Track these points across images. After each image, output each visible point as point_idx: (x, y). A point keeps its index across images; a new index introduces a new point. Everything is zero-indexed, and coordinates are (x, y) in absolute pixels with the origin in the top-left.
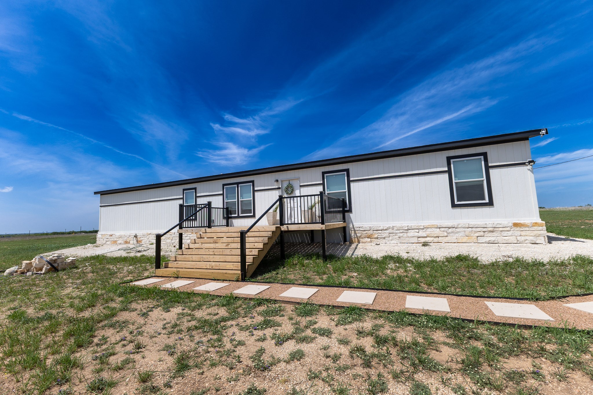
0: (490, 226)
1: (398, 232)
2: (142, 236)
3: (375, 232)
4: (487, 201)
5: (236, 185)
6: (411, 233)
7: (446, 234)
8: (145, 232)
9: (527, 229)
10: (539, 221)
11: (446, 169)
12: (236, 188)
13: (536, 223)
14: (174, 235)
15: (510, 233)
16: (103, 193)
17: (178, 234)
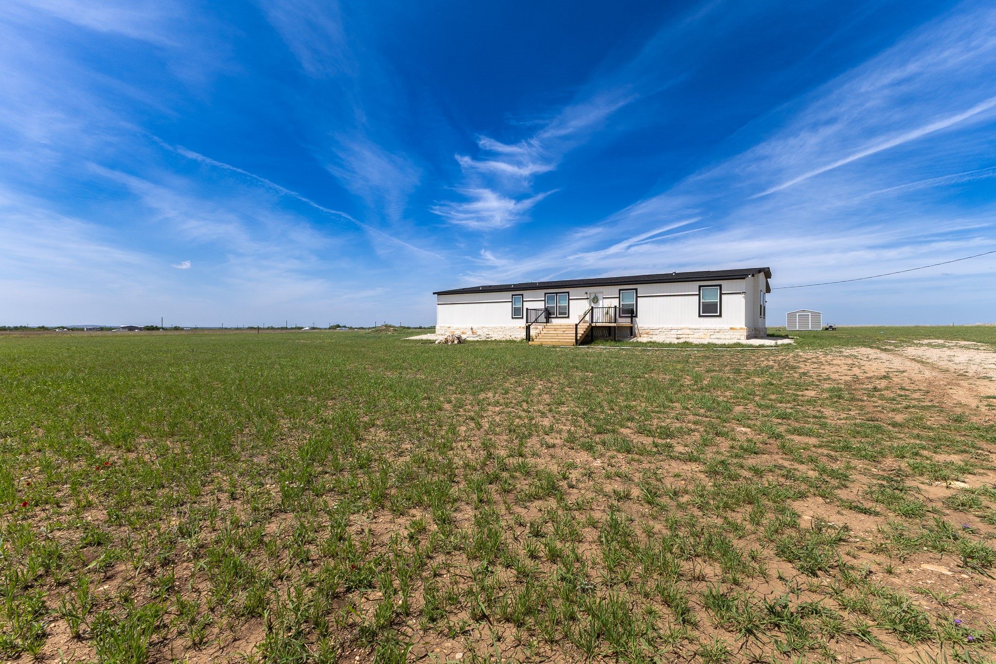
0: (718, 328)
2: (477, 328)
3: (650, 330)
4: (718, 314)
5: (555, 295)
6: (673, 332)
8: (480, 326)
9: (737, 331)
11: (698, 293)
14: (504, 327)
15: (728, 333)
16: (439, 294)
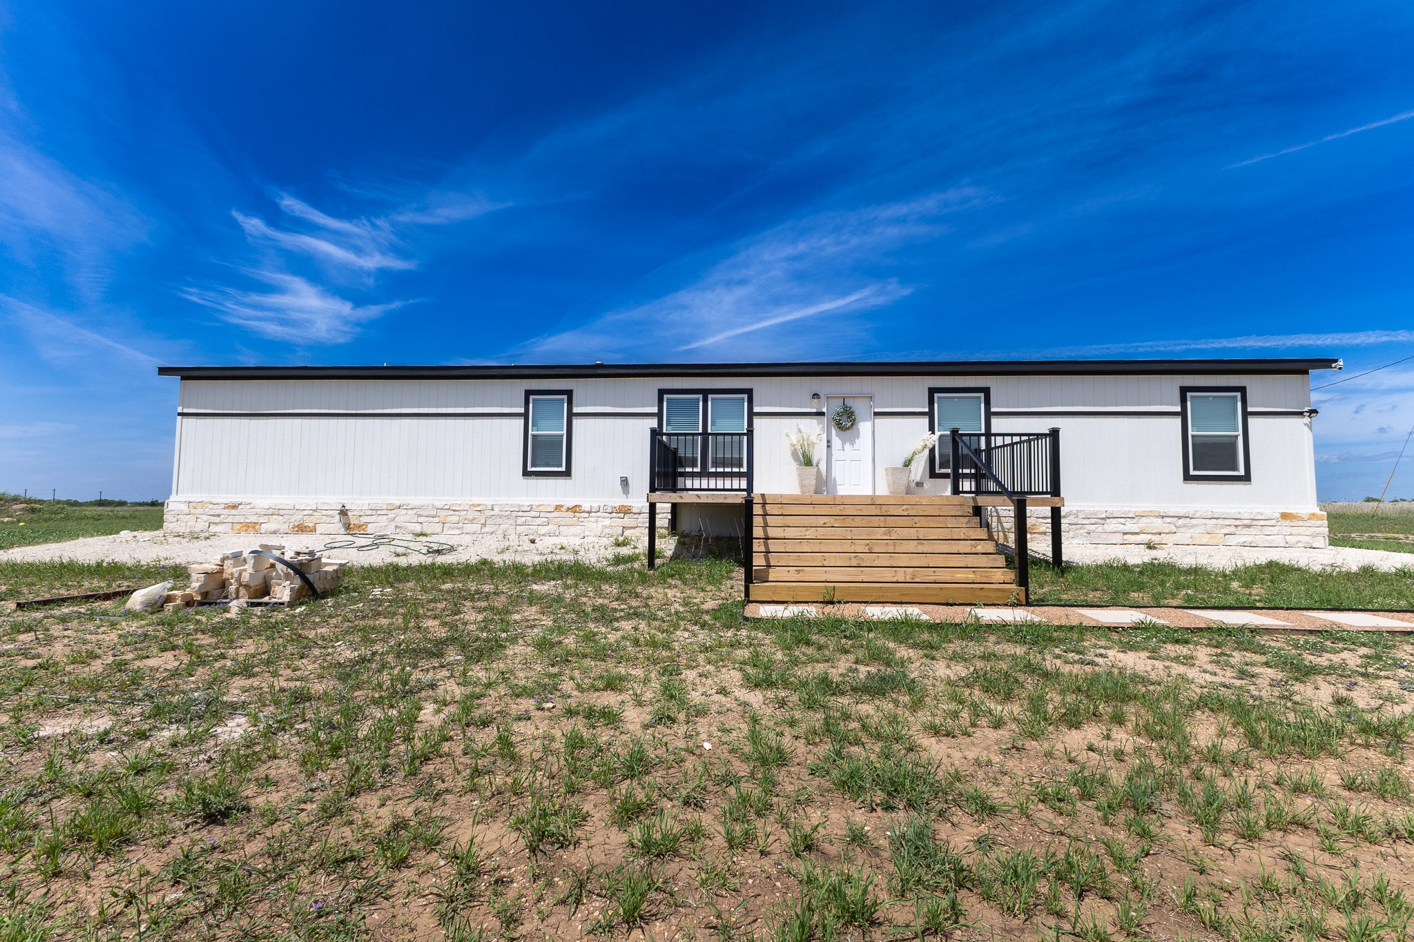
0: (1247, 516)
1: (1087, 521)
2: (370, 512)
3: (1041, 520)
4: (1242, 472)
5: (700, 397)
6: (1112, 525)
7: (1173, 529)
8: (380, 500)
9: (1301, 523)
10: (1317, 510)
11: (1178, 409)
12: (701, 403)
13: (1314, 514)
14: (493, 513)
15: (1275, 530)
16: (189, 374)
17: (648, 504)
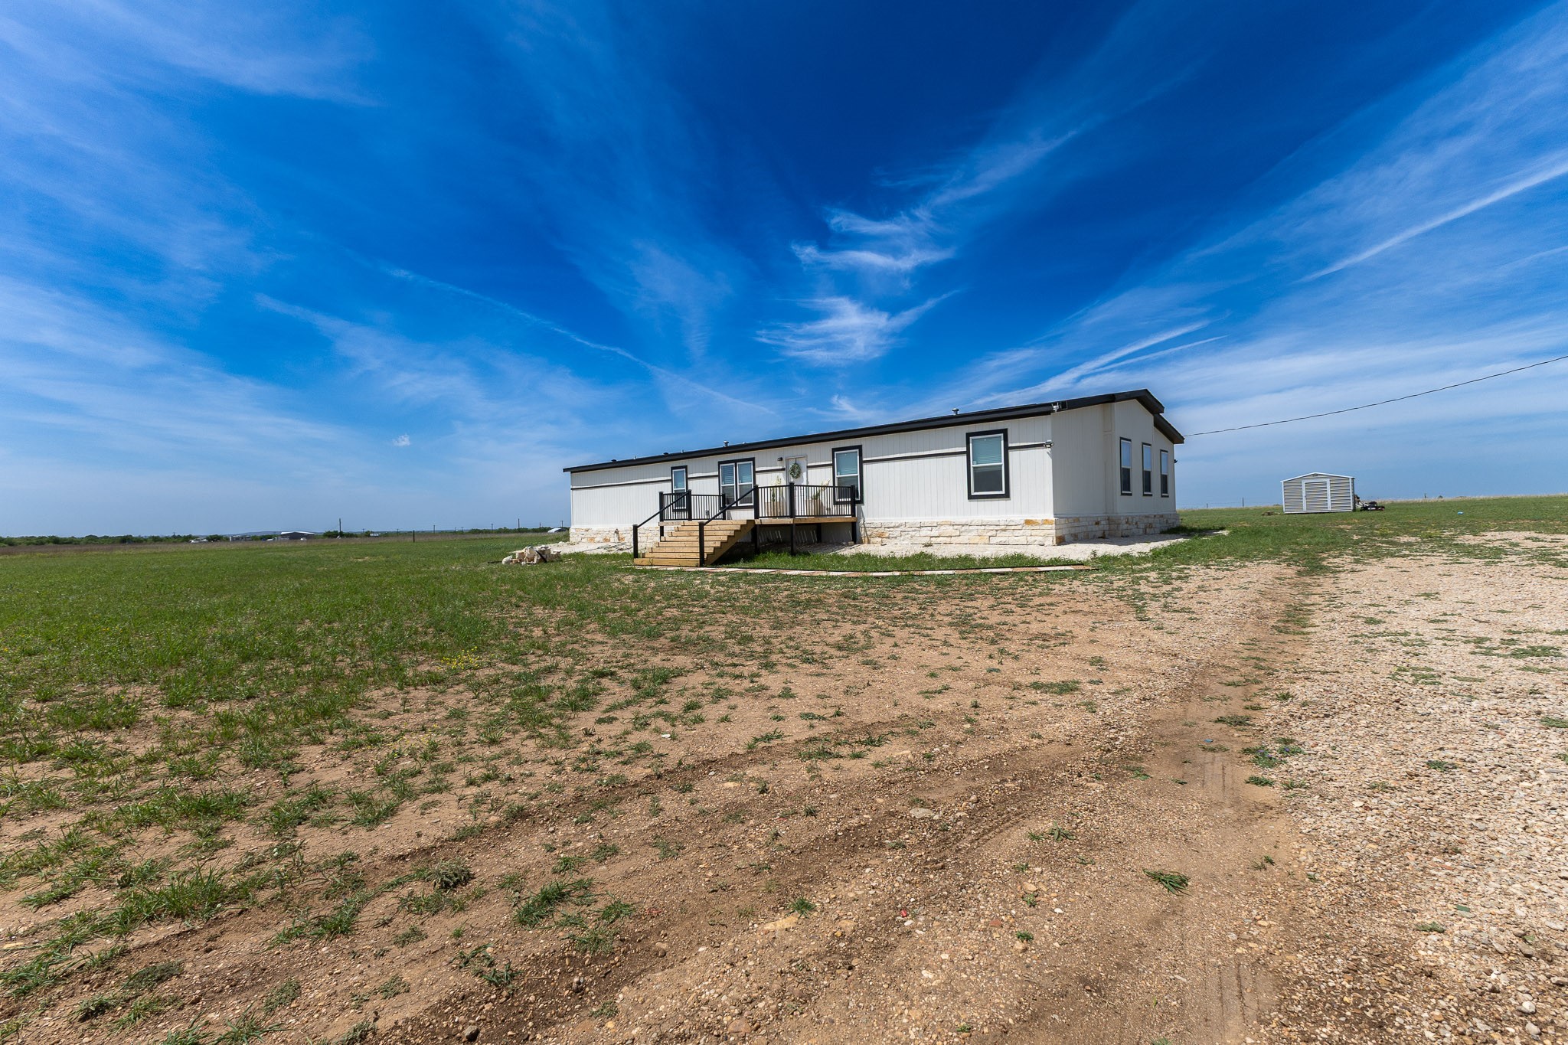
0: (1002, 523)
2: (625, 532)
3: (886, 530)
4: (1004, 491)
5: (734, 464)
6: (923, 532)
7: (958, 533)
8: (627, 526)
9: (1038, 527)
10: (1052, 518)
11: (965, 449)
12: (734, 468)
13: (1048, 520)
15: (1021, 532)
16: (574, 470)
